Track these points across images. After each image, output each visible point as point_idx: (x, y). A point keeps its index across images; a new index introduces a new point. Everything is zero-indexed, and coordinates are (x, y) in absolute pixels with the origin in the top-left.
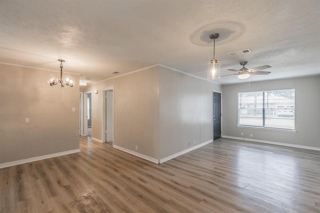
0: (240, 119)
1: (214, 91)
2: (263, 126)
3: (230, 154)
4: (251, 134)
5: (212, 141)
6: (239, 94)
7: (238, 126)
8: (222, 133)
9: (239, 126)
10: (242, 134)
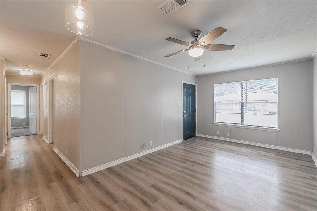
0: (216, 115)
1: (184, 82)
2: (241, 123)
3: (192, 160)
4: (228, 133)
5: (181, 140)
6: (215, 86)
7: (214, 123)
8: (196, 132)
9: (216, 123)
10: (218, 133)
